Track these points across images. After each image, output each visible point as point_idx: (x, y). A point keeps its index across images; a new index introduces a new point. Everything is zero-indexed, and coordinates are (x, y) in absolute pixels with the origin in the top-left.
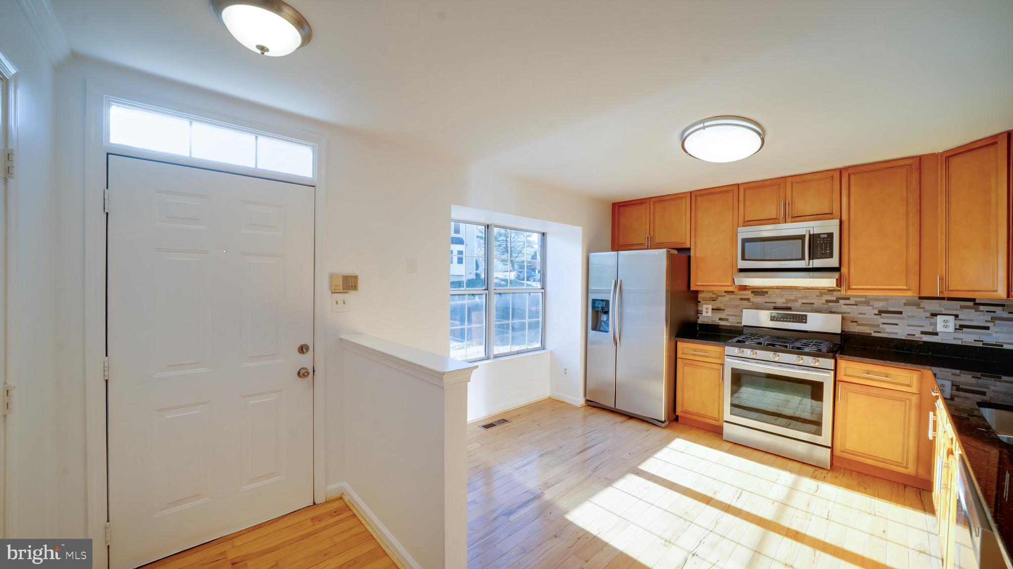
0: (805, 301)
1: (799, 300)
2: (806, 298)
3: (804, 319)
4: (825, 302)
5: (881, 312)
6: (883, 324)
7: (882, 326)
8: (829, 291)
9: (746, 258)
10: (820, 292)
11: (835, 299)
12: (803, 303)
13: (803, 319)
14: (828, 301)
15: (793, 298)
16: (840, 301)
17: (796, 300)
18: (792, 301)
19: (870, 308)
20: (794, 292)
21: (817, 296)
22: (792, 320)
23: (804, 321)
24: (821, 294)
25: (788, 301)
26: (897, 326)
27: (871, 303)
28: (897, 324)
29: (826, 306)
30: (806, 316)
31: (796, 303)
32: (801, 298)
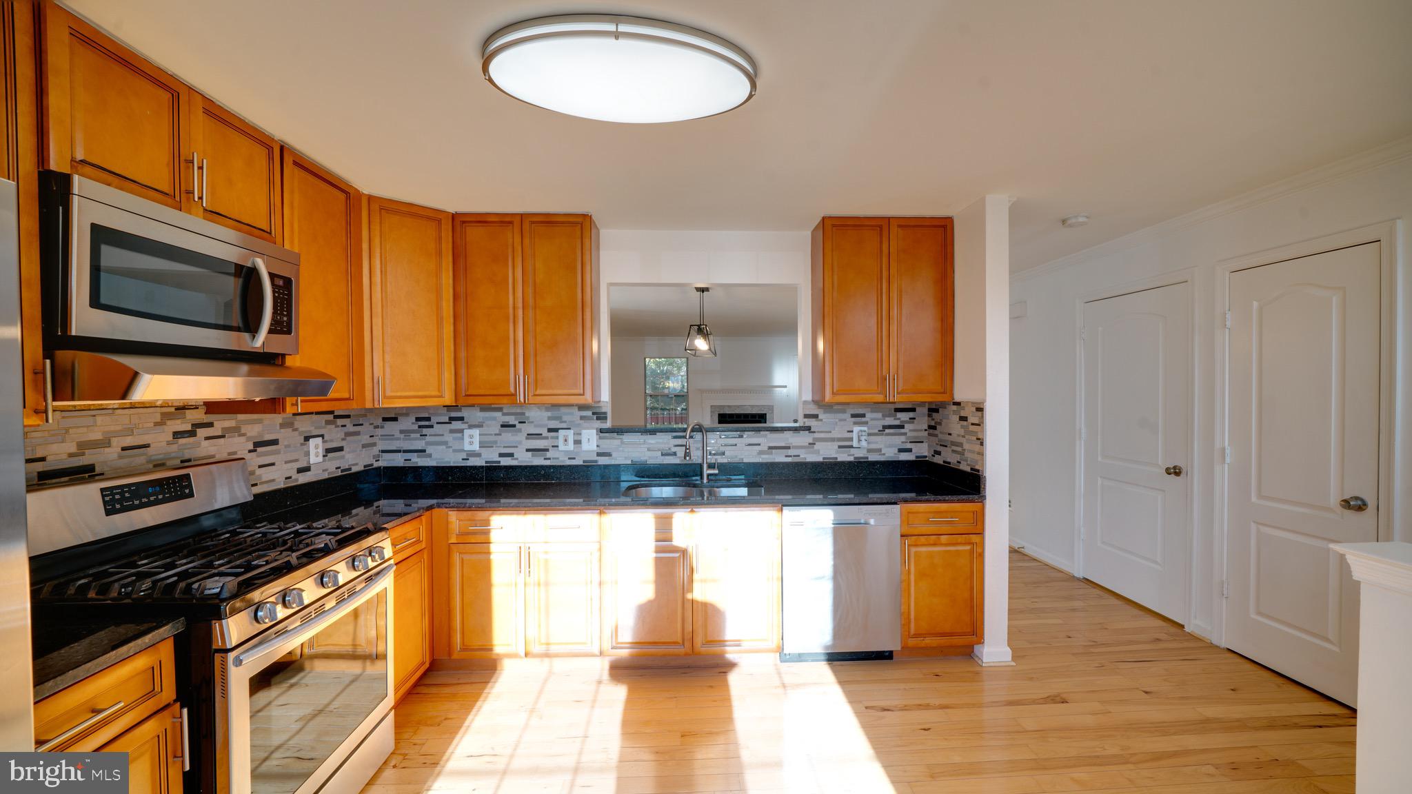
0: (129, 441)
1: (114, 441)
2: (130, 432)
3: (186, 487)
4: (171, 438)
5: (258, 444)
6: (260, 467)
7: (259, 472)
8: (178, 409)
9: (103, 300)
10: (163, 414)
11: (189, 427)
12: (124, 449)
13: (178, 488)
14: (177, 435)
15: (96, 435)
16: (198, 430)
17: (106, 443)
18: (95, 445)
19: (243, 439)
20: (99, 419)
21: (156, 424)
22: (160, 497)
23: (187, 491)
24: (166, 417)
25: (83, 446)
26: (273, 467)
27: (243, 431)
28: (273, 464)
29: (174, 448)
30: (187, 477)
31: (107, 450)
32: (118, 434)
